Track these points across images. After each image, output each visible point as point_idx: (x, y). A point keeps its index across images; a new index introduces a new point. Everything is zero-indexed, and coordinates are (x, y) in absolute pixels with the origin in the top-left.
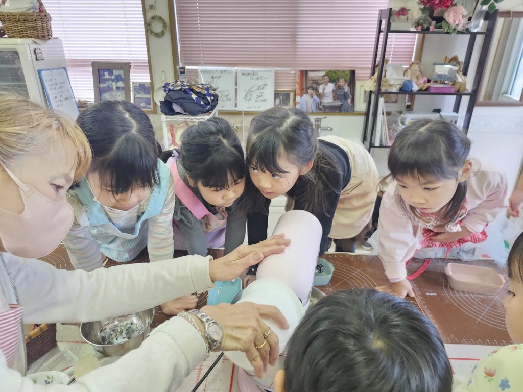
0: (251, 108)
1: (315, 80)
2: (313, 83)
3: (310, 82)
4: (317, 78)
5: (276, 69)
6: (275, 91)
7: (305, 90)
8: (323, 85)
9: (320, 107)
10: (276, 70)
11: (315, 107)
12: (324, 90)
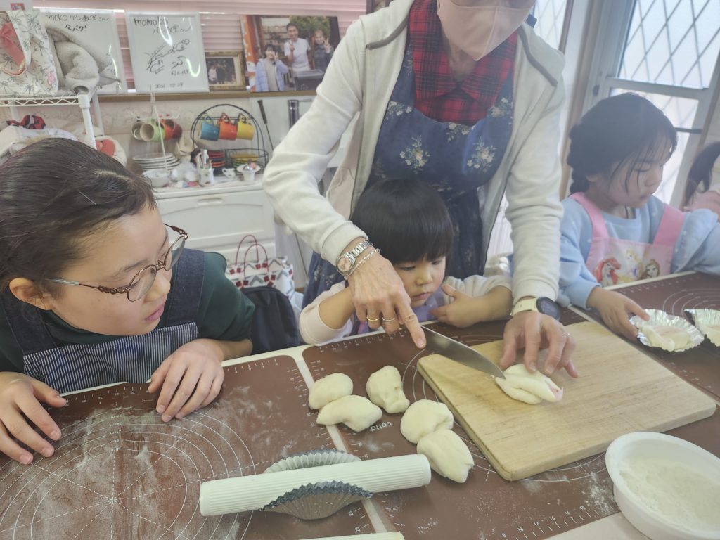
0: (163, 86)
1: (275, 33)
2: (272, 39)
3: (267, 36)
4: (277, 30)
5: (201, 13)
6: (207, 54)
7: (260, 50)
8: (290, 41)
9: (291, 80)
10: (201, 15)
11: (282, 81)
12: (292, 50)
